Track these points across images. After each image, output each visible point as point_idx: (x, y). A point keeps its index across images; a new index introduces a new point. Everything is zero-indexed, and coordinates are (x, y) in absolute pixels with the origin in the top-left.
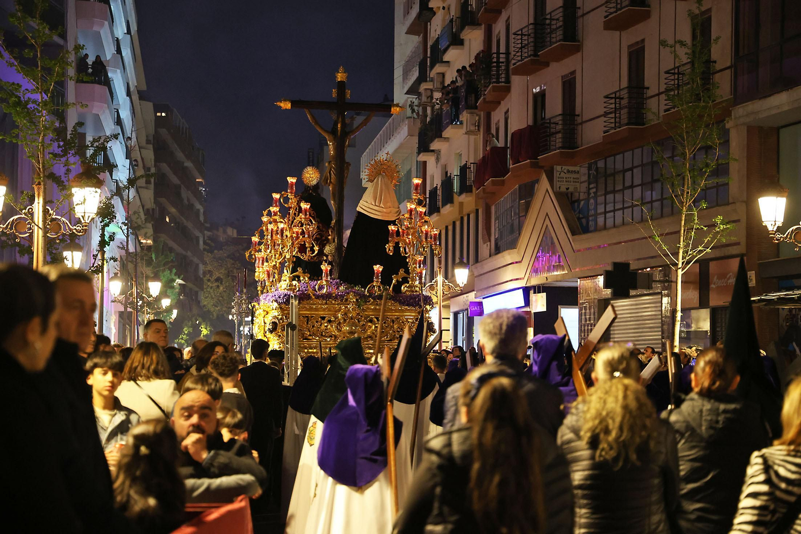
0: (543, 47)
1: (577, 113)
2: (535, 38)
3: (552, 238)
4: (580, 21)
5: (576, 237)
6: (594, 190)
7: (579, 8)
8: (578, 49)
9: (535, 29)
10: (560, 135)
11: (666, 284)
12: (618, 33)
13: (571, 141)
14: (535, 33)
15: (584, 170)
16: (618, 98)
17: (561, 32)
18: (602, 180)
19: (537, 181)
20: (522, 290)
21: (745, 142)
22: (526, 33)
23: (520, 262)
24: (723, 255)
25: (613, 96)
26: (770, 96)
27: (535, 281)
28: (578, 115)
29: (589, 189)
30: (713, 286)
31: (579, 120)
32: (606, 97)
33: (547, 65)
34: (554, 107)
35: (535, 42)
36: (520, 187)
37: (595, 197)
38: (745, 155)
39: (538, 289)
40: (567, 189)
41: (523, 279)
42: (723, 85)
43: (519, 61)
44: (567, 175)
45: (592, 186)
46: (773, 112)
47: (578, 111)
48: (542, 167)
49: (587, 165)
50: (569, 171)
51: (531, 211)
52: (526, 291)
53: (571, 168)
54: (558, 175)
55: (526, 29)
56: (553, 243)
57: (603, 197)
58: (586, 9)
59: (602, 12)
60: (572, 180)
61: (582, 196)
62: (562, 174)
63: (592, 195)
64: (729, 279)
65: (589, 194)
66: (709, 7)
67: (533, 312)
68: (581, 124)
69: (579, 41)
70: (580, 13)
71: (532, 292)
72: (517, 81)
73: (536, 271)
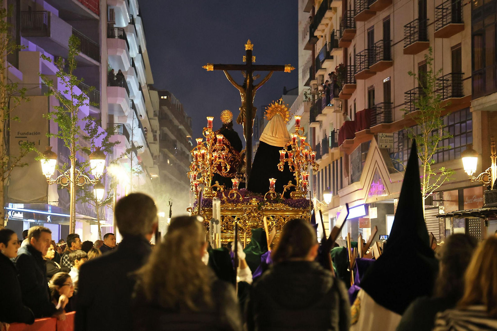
0: (372, 63)
1: (392, 102)
2: (369, 58)
3: (379, 175)
4: (392, 48)
5: (392, 174)
6: (402, 147)
7: (392, 41)
8: (391, 64)
9: (369, 53)
10: (382, 115)
11: (441, 202)
12: (412, 56)
13: (388, 118)
14: (369, 55)
15: (396, 135)
16: (412, 94)
17: (382, 55)
18: (406, 141)
19: (370, 142)
20: (364, 206)
21: (481, 120)
22: (364, 55)
23: (362, 189)
24: (470, 185)
25: (409, 92)
26: (490, 94)
27: (370, 201)
28: (392, 103)
29: (399, 146)
30: (465, 203)
31: (393, 106)
32: (406, 93)
33: (375, 73)
34: (379, 98)
35: (369, 60)
36: (362, 145)
37: (403, 151)
38: (481, 127)
39: (373, 205)
40: (386, 146)
41: (364, 199)
42: (467, 88)
43: (359, 71)
44: (386, 138)
45: (400, 144)
46: (493, 103)
47: (392, 101)
48: (373, 133)
49: (398, 132)
50: (386, 136)
51: (367, 159)
52: (367, 206)
53: (388, 134)
54: (380, 139)
55: (363, 52)
56: (380, 178)
57: (407, 151)
58: (396, 41)
59: (402, 44)
60: (388, 141)
61: (396, 150)
62: (383, 138)
63: (401, 150)
64: (474, 199)
65: (399, 149)
66: (460, 42)
67: (370, 218)
68: (394, 108)
69: (392, 60)
70: (392, 43)
71: (369, 207)
72: (360, 82)
73: (371, 194)
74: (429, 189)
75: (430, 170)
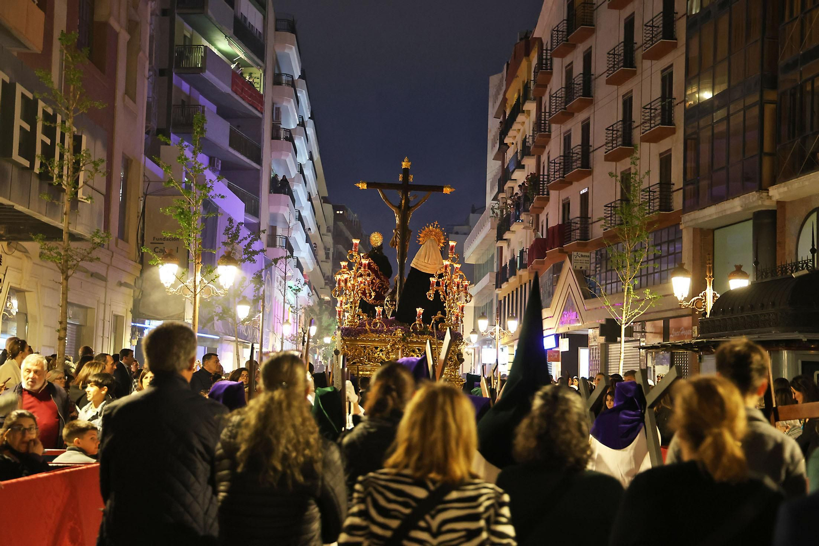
0: (568, 171)
1: (589, 217)
2: (564, 165)
3: (572, 301)
4: (591, 155)
5: (587, 300)
6: (599, 269)
7: (591, 146)
8: (590, 173)
9: (564, 160)
10: (578, 231)
11: (643, 334)
12: (615, 163)
13: (585, 235)
14: (564, 162)
15: (593, 255)
16: (613, 207)
17: (580, 162)
18: (604, 262)
19: (563, 262)
20: (553, 336)
21: (692, 239)
22: (558, 162)
23: (553, 317)
24: (677, 315)
25: (610, 205)
26: (704, 208)
27: (562, 330)
28: (590, 218)
29: (596, 268)
30: (671, 336)
31: (590, 221)
32: (605, 206)
33: (571, 183)
34: (575, 212)
35: (564, 168)
36: (553, 266)
37: (600, 274)
38: (692, 247)
39: (565, 335)
40: (581, 268)
41: (554, 328)
42: (677, 201)
43: (553, 181)
44: (581, 258)
45: (597, 266)
46: (707, 219)
47: (590, 216)
48: (567, 253)
49: (595, 252)
50: (582, 256)
51: (559, 282)
52: (557, 336)
53: (584, 254)
54: (575, 258)
55: (558, 159)
56: (573, 304)
57: (605, 274)
58: (596, 147)
59: (603, 150)
60: (584, 262)
61: (592, 273)
62: (578, 258)
63: (598, 272)
64: (681, 331)
65: (596, 271)
66: (670, 148)
67: (560, 351)
68: (592, 224)
69: (591, 168)
70: (591, 149)
71: (560, 337)
72: (553, 194)
73: (562, 323)
74: (630, 315)
75: (632, 293)
